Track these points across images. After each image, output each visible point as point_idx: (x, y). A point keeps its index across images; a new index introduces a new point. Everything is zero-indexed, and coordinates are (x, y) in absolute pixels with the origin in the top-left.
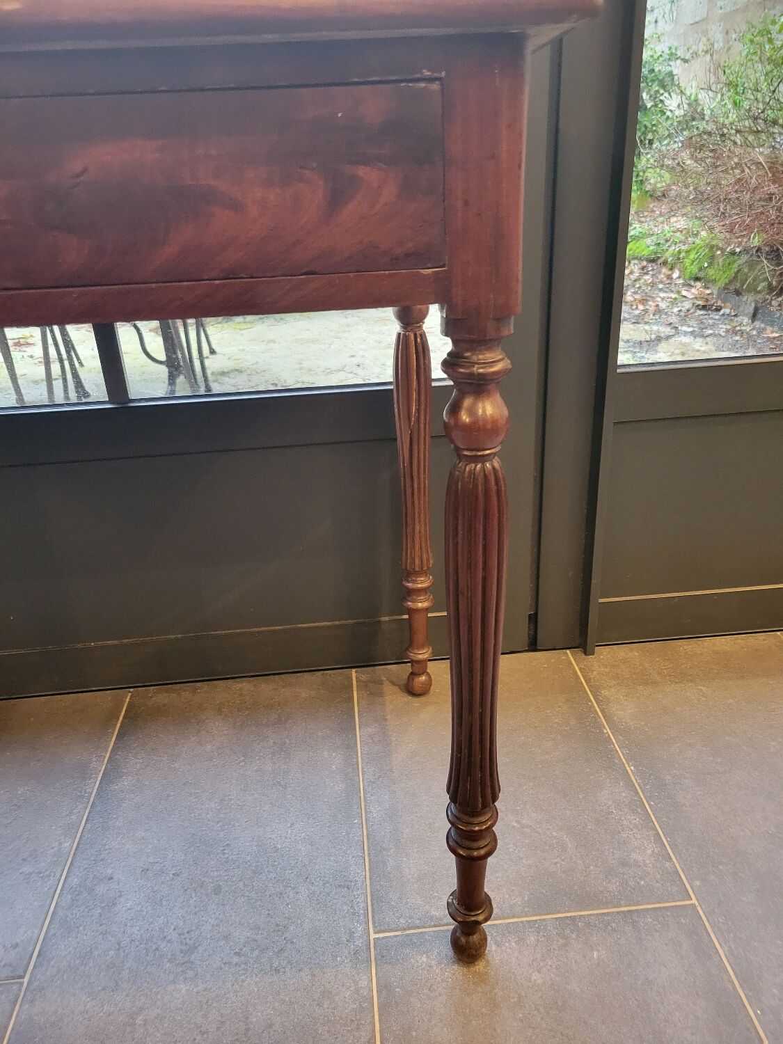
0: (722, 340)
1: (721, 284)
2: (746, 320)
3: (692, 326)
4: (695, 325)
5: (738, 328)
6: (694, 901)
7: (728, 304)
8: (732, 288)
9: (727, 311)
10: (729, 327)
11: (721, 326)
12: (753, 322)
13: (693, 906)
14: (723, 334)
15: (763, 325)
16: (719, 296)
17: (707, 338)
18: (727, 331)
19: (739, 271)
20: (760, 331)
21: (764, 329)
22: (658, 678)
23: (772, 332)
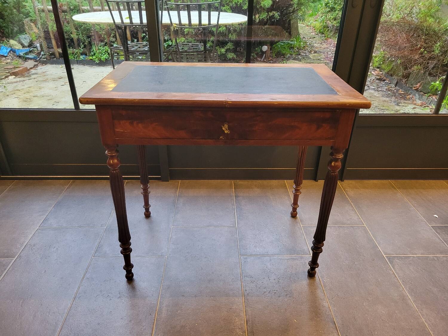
0: (384, 93)
1: (386, 71)
2: (393, 86)
3: (375, 87)
4: (375, 86)
5: (390, 89)
6: (365, 225)
7: (388, 79)
8: (390, 73)
9: (387, 81)
10: (387, 88)
11: (384, 87)
12: (396, 87)
13: (365, 226)
14: (385, 90)
15: (399, 88)
16: (385, 76)
17: (379, 92)
18: (386, 89)
19: (393, 67)
20: (398, 91)
21: (399, 90)
22: (359, 187)
23: (402, 91)
